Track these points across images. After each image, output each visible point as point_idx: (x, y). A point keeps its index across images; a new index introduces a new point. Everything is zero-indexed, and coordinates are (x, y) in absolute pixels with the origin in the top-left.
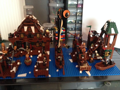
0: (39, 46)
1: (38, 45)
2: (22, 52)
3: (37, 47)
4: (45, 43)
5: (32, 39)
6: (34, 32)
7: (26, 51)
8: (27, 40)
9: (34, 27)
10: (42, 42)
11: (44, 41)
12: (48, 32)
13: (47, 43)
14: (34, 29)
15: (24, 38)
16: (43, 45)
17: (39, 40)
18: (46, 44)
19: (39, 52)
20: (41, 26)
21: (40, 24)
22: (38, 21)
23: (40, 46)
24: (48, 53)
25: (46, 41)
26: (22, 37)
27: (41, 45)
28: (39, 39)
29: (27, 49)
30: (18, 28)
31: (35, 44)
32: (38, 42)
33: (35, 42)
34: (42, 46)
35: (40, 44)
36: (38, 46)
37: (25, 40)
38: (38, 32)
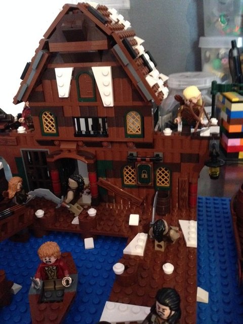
0: (138, 187)
1: (129, 177)
2: (40, 213)
3: (124, 186)
4: (173, 168)
5: (99, 144)
6: (108, 99)
7: (64, 209)
8: (73, 146)
9: (107, 70)
10: (157, 162)
11: (168, 160)
12: (195, 101)
13: (187, 167)
14: (109, 79)
15: (57, 134)
16: (163, 179)
17: (140, 150)
18: (176, 175)
19: (134, 220)
20: (152, 64)
21: (147, 57)
22: (139, 41)
23: (145, 184)
24: (190, 231)
25: (177, 160)
26: (47, 130)
27: (147, 180)
28: (138, 145)
29: (70, 195)
30: (22, 78)
31: (115, 170)
32: (131, 161)
33: (117, 159)
34: (155, 187)
35: (144, 176)
36: (133, 183)
37: (63, 146)
38: (134, 100)
